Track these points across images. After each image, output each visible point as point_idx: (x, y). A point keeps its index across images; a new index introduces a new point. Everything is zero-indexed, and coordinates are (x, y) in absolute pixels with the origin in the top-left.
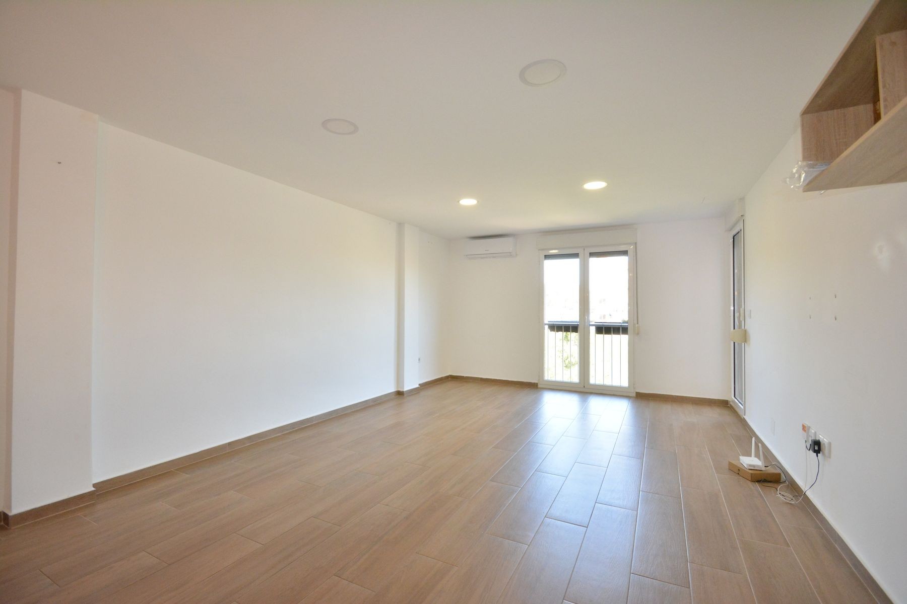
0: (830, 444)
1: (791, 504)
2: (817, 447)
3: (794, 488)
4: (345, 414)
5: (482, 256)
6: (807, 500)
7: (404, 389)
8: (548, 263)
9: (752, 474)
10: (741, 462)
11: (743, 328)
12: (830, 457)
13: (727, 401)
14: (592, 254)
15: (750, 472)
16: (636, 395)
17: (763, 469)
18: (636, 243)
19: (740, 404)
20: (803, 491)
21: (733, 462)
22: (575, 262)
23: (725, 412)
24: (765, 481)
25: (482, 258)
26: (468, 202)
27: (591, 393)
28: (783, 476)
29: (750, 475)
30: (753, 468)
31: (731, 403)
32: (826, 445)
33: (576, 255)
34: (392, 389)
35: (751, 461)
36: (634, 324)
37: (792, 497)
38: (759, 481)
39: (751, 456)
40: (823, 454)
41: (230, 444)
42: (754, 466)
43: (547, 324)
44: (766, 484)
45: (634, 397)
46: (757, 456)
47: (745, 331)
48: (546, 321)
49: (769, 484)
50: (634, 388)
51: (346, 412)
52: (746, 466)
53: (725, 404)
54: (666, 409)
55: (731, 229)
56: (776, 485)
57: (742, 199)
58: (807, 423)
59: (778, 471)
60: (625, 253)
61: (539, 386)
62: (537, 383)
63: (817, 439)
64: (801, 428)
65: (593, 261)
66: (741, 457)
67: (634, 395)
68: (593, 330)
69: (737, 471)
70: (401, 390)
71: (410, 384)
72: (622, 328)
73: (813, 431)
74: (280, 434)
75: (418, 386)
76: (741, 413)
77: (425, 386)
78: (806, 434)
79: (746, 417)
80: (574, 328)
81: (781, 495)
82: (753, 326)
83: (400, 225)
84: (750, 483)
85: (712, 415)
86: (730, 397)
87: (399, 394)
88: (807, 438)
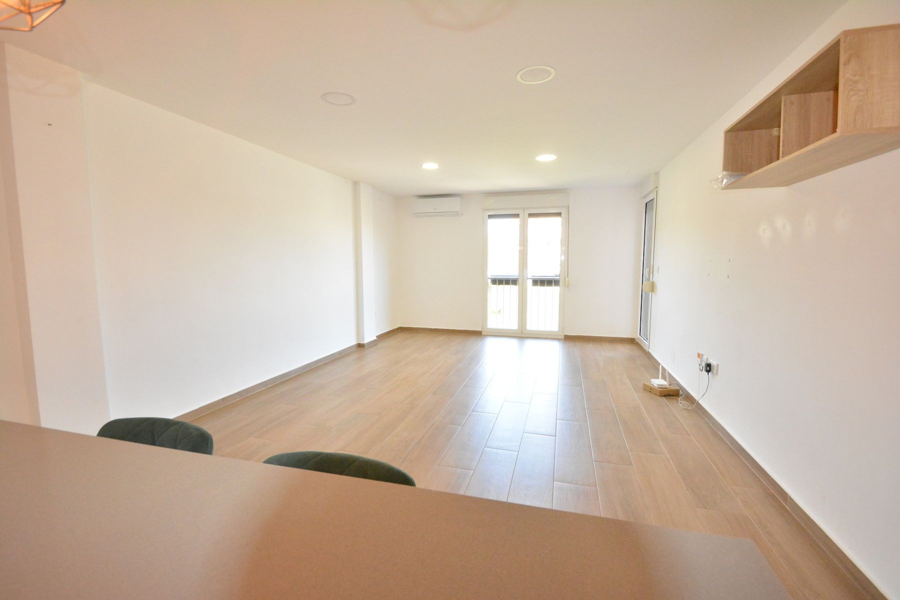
0: (718, 365)
1: (688, 409)
2: (709, 368)
3: (689, 398)
4: (317, 367)
5: (431, 214)
6: (699, 406)
7: (364, 340)
8: (491, 222)
9: (660, 391)
10: (653, 383)
11: (651, 280)
12: (717, 374)
13: (634, 338)
14: (530, 215)
15: (659, 389)
16: (565, 338)
17: (668, 387)
18: (569, 206)
19: (645, 341)
20: (696, 400)
21: (646, 383)
22: (516, 222)
23: (634, 347)
24: (669, 395)
25: (430, 216)
26: (430, 166)
27: (528, 338)
28: (681, 392)
29: (659, 392)
30: (661, 387)
31: (637, 341)
32: (715, 366)
33: (517, 216)
34: (353, 342)
35: (658, 382)
36: (565, 278)
37: (688, 404)
38: (664, 396)
39: (658, 378)
40: (713, 373)
41: (223, 399)
42: (662, 385)
43: (490, 278)
44: (670, 397)
45: (562, 339)
46: (664, 378)
47: (653, 283)
48: (489, 276)
49: (672, 397)
50: (563, 332)
51: (317, 365)
52: (656, 386)
53: (632, 341)
54: (590, 347)
55: (645, 197)
56: (677, 398)
57: (657, 174)
58: (701, 352)
59: (677, 388)
60: (559, 214)
61: (483, 333)
62: (481, 331)
63: (709, 362)
64: (697, 355)
65: (531, 221)
66: (652, 380)
67: (563, 337)
68: (530, 282)
69: (649, 390)
70: (362, 343)
71: (369, 336)
72: (554, 281)
73: (705, 357)
74: (264, 388)
75: (375, 338)
76: (646, 348)
77: (382, 337)
78: (700, 359)
79: (649, 350)
80: (514, 282)
81: (681, 403)
82: (659, 278)
83: (356, 184)
84: (658, 397)
85: (623, 351)
86: (636, 335)
87: (360, 346)
88: (701, 362)
